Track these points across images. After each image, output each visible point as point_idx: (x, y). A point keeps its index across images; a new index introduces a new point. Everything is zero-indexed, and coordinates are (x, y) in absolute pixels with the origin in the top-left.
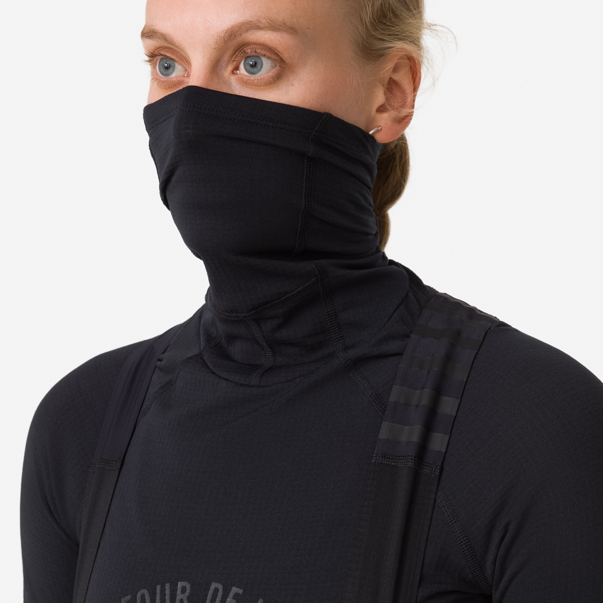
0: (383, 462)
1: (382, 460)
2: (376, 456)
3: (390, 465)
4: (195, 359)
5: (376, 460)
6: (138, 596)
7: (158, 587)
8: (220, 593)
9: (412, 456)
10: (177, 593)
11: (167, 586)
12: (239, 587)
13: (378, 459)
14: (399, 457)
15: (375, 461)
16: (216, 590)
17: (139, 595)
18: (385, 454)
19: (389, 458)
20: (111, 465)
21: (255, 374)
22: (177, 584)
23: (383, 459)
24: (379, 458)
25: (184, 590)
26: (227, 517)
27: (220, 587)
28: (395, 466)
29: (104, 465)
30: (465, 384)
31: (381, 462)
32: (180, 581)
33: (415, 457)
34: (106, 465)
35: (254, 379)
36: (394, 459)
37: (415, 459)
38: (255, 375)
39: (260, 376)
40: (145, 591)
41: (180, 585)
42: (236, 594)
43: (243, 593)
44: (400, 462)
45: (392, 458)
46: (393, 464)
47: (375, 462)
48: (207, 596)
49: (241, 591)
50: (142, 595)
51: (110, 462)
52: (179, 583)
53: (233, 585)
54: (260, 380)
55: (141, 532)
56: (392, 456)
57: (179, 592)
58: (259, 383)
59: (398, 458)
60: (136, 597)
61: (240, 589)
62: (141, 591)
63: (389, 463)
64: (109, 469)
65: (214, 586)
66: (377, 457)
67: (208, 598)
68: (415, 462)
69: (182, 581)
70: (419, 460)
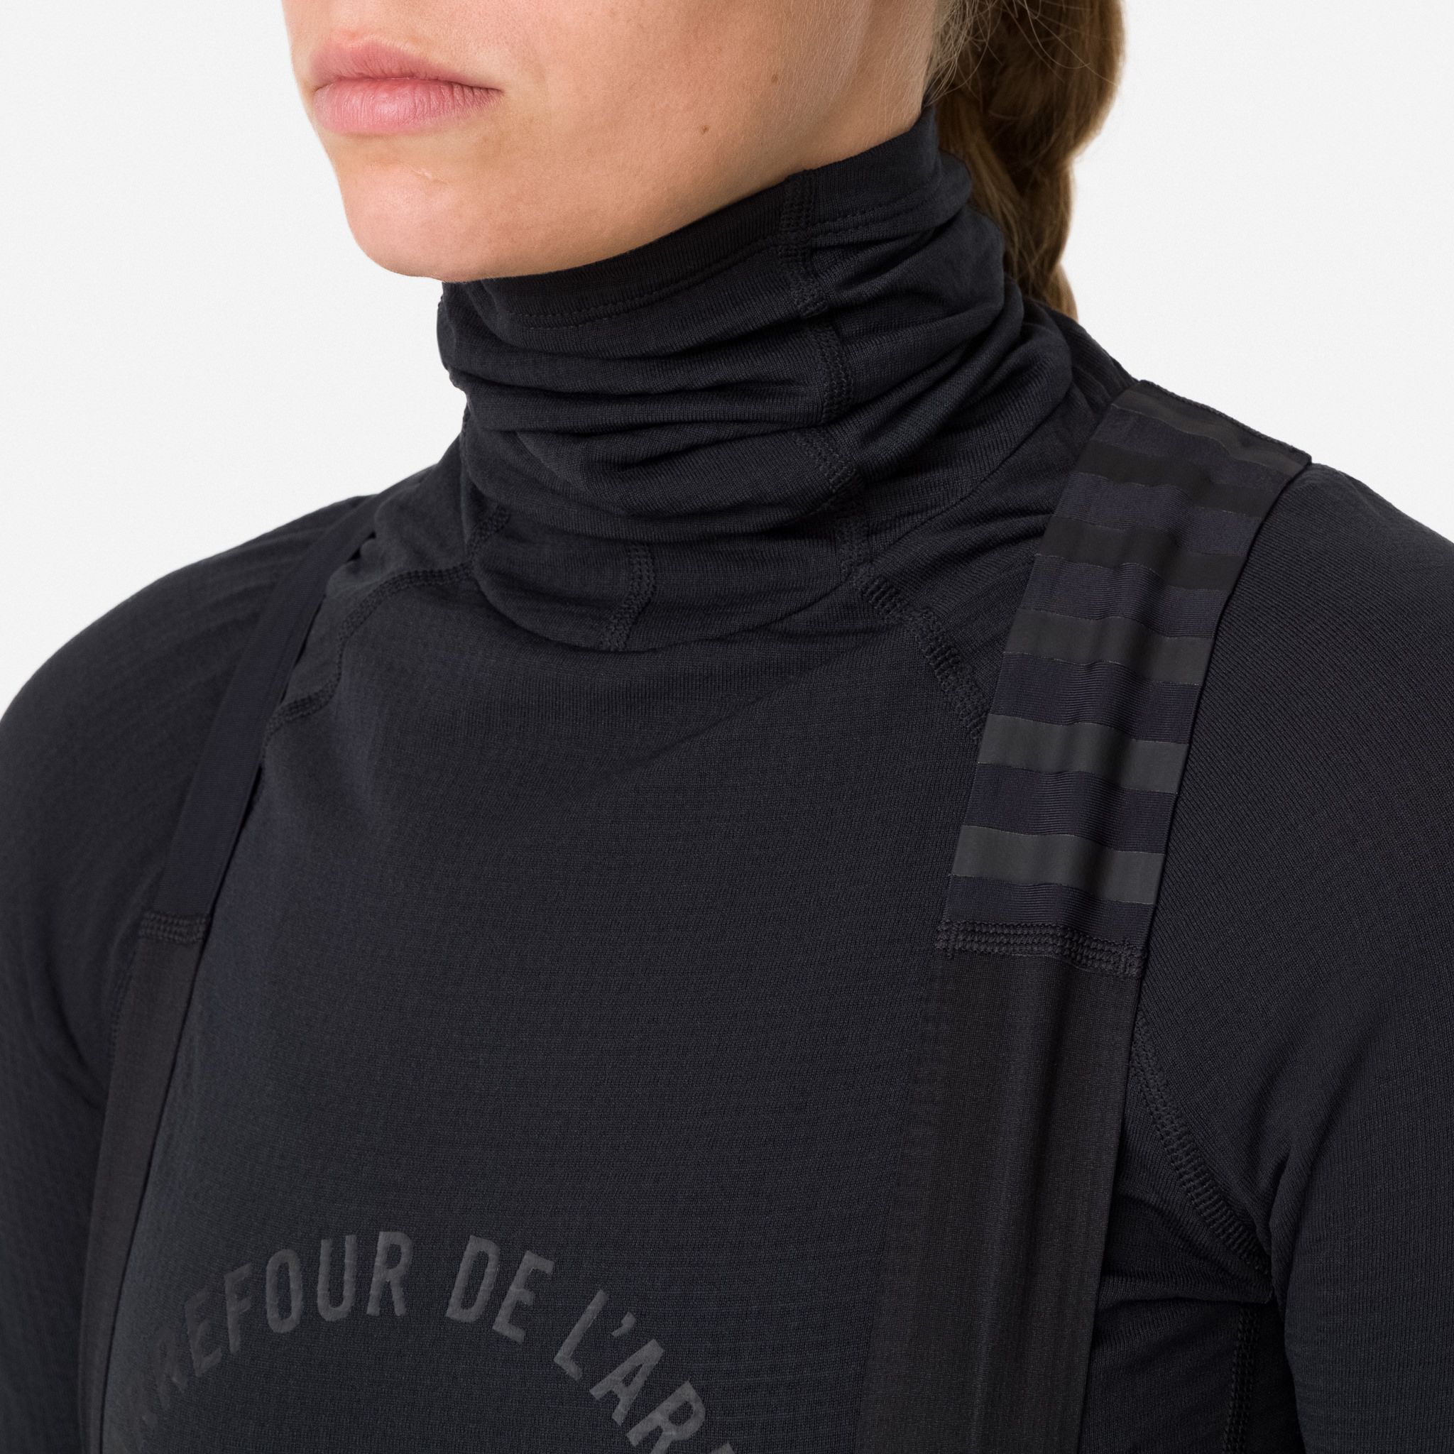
0: (967, 947)
1: (964, 940)
2: (946, 931)
3: (990, 953)
4: (451, 579)
5: (947, 941)
6: (269, 1268)
7: (325, 1246)
8: (491, 1269)
9: (1055, 927)
10: (376, 1264)
11: (350, 1242)
12: (542, 1252)
13: (952, 937)
14: (1015, 927)
15: (944, 945)
16: (482, 1260)
17: (271, 1267)
18: (974, 923)
19: (985, 933)
20: (174, 929)
21: (615, 618)
22: (376, 1240)
23: (969, 938)
24: (957, 935)
25: (393, 1256)
26: (522, 1042)
27: (492, 1250)
28: (1004, 956)
29: (152, 928)
30: (1200, 697)
31: (964, 947)
32: (386, 1230)
33: (1065, 929)
34: (159, 929)
35: (612, 633)
36: (999, 935)
37: (1062, 937)
38: (616, 621)
39: (628, 624)
40: (288, 1256)
41: (383, 1239)
42: (535, 1272)
43: (555, 1270)
44: (1019, 945)
45: (993, 933)
46: (996, 951)
47: (945, 950)
48: (455, 1277)
49: (548, 1266)
50: (280, 1267)
51: (170, 920)
52: (382, 1235)
53: (526, 1247)
54: (628, 636)
55: (287, 1073)
56: (995, 926)
57: (379, 1261)
58: (625, 643)
59: (1012, 933)
60: (264, 1271)
61: (547, 1258)
62: (279, 1253)
63: (985, 950)
64: (167, 940)
65: (473, 1247)
66: (951, 933)
67: (457, 1284)
68: (1065, 944)
69: (389, 1230)
70: (1075, 938)
